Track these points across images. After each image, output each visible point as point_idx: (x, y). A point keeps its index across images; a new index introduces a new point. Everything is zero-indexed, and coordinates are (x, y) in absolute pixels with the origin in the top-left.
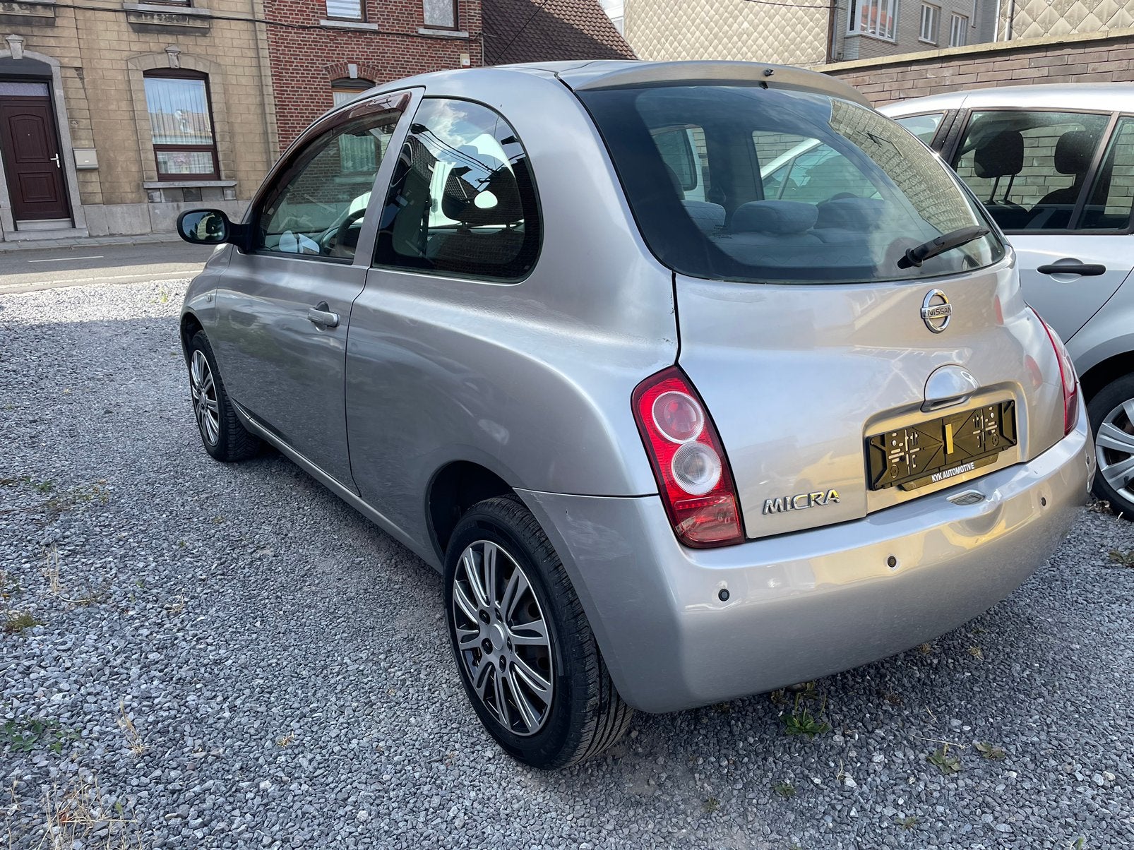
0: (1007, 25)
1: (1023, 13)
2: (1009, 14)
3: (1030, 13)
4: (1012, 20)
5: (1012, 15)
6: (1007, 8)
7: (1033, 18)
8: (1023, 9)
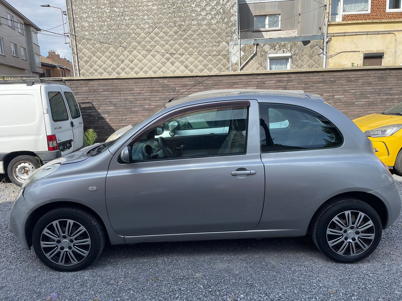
0: (76, 57)
1: (81, 53)
2: (76, 53)
3: (83, 53)
4: (77, 56)
5: (77, 54)
6: (75, 51)
7: (85, 55)
8: (80, 52)
